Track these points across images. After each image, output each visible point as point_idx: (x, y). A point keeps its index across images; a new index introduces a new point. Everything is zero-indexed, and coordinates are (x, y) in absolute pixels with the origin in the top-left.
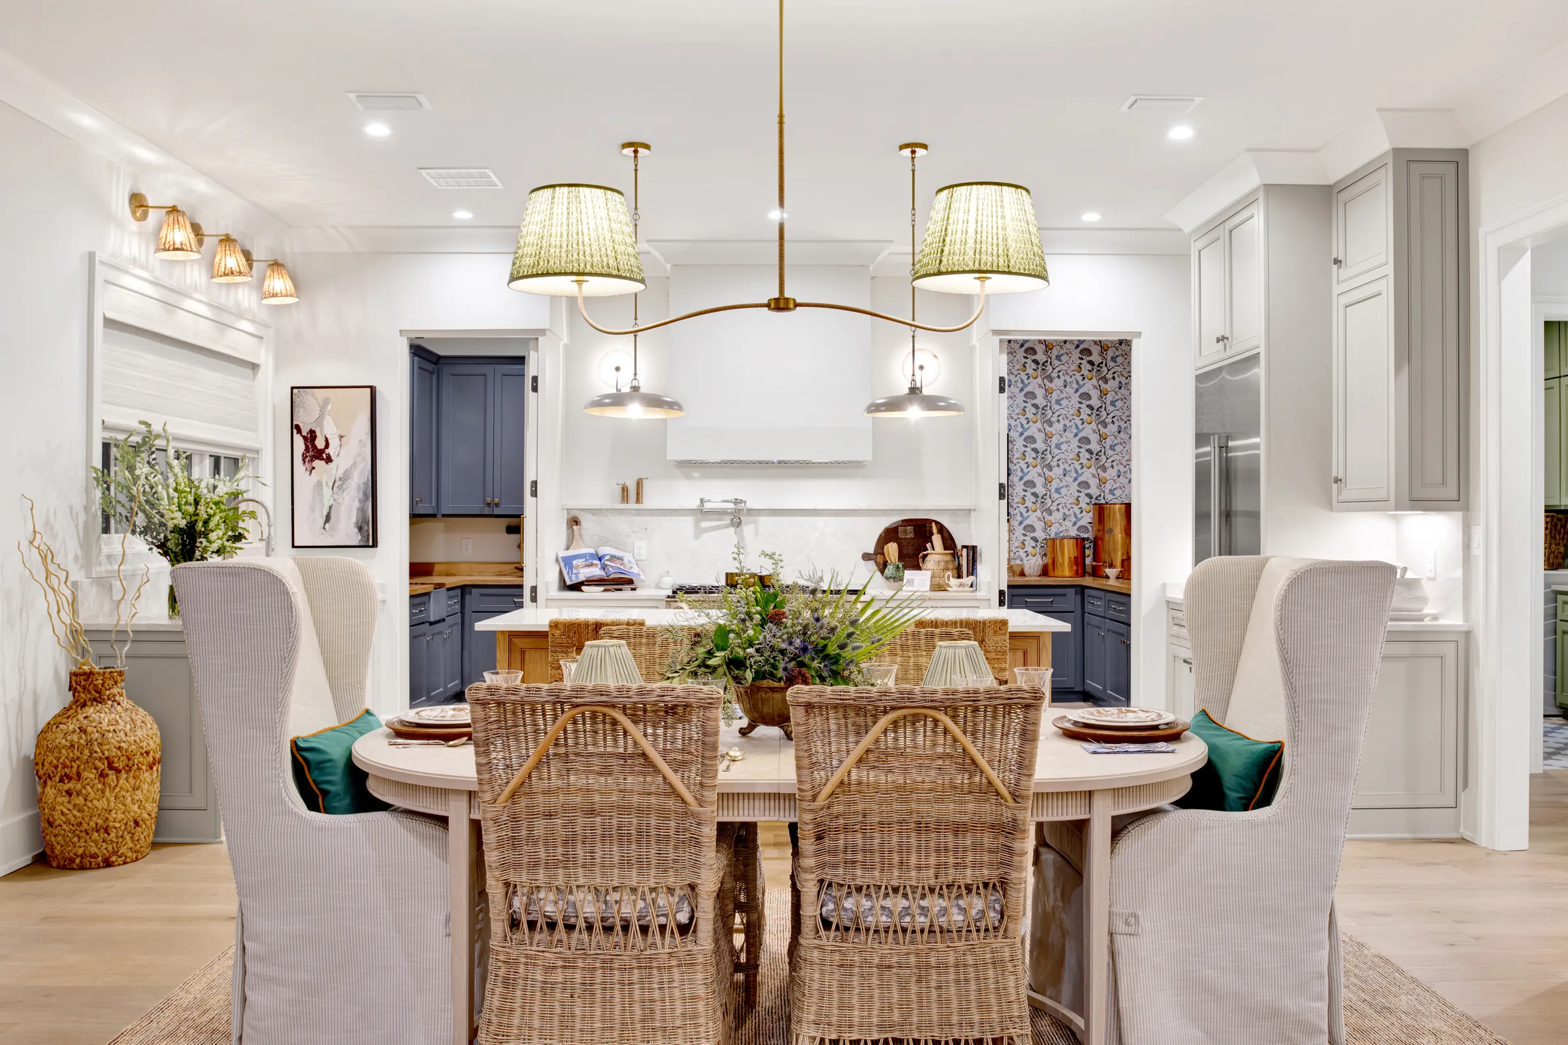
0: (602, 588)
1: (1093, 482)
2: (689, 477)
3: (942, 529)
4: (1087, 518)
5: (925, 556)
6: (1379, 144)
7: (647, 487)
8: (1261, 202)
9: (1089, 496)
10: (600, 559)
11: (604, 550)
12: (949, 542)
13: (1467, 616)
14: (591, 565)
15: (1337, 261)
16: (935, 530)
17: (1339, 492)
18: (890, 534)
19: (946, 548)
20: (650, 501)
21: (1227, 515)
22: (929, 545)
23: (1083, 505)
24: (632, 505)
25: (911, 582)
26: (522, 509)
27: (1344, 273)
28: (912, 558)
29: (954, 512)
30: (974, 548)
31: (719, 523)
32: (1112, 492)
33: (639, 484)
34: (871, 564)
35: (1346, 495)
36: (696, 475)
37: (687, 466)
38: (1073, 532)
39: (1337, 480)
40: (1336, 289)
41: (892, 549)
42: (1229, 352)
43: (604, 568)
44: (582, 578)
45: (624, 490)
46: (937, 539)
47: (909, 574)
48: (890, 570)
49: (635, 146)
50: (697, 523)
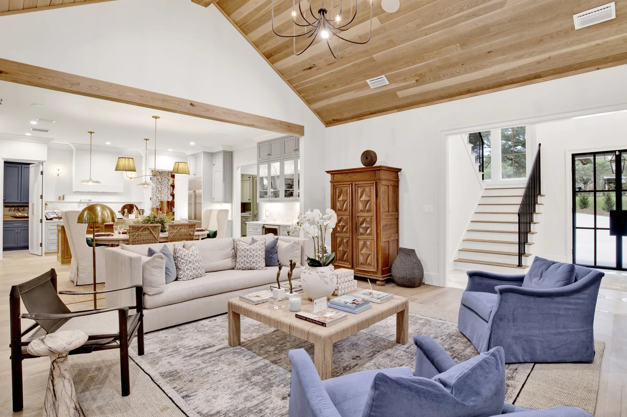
0: (58, 219)
1: (160, 197)
2: (76, 195)
3: (135, 206)
4: (158, 204)
5: (132, 212)
6: (221, 149)
7: (65, 197)
8: (203, 154)
9: (159, 199)
10: (55, 213)
11: (55, 211)
12: (137, 209)
13: (232, 218)
14: (53, 214)
15: (214, 165)
16: (134, 206)
17: (214, 200)
18: (124, 207)
19: (137, 210)
20: (66, 200)
21: (195, 203)
22: (133, 209)
23: (157, 201)
24: (62, 201)
25: (131, 217)
26: (28, 201)
27: (215, 167)
28: (130, 212)
29: (138, 203)
30: (143, 210)
31: (84, 205)
32: (163, 199)
33: (63, 196)
34: (120, 213)
35: (215, 201)
36: (78, 194)
37: (77, 193)
38: (155, 207)
39: (213, 198)
40: (213, 169)
41: (126, 210)
42: (196, 177)
43: (57, 215)
44: (52, 217)
45: (59, 197)
46: (135, 208)
47: (130, 215)
48: (125, 214)
49: (91, 133)
50: (79, 205)
